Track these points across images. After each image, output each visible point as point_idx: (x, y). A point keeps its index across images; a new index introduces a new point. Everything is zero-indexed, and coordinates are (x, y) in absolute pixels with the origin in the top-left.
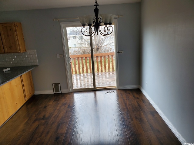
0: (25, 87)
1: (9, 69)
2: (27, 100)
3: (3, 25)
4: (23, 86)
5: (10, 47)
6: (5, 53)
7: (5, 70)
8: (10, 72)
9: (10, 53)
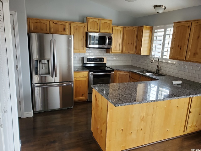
0: (191, 114)
1: (180, 82)
2: (186, 133)
3: (197, 23)
4: (189, 112)
5: (194, 54)
6: (185, 60)
7: (174, 82)
8: (180, 86)
9: (191, 61)
